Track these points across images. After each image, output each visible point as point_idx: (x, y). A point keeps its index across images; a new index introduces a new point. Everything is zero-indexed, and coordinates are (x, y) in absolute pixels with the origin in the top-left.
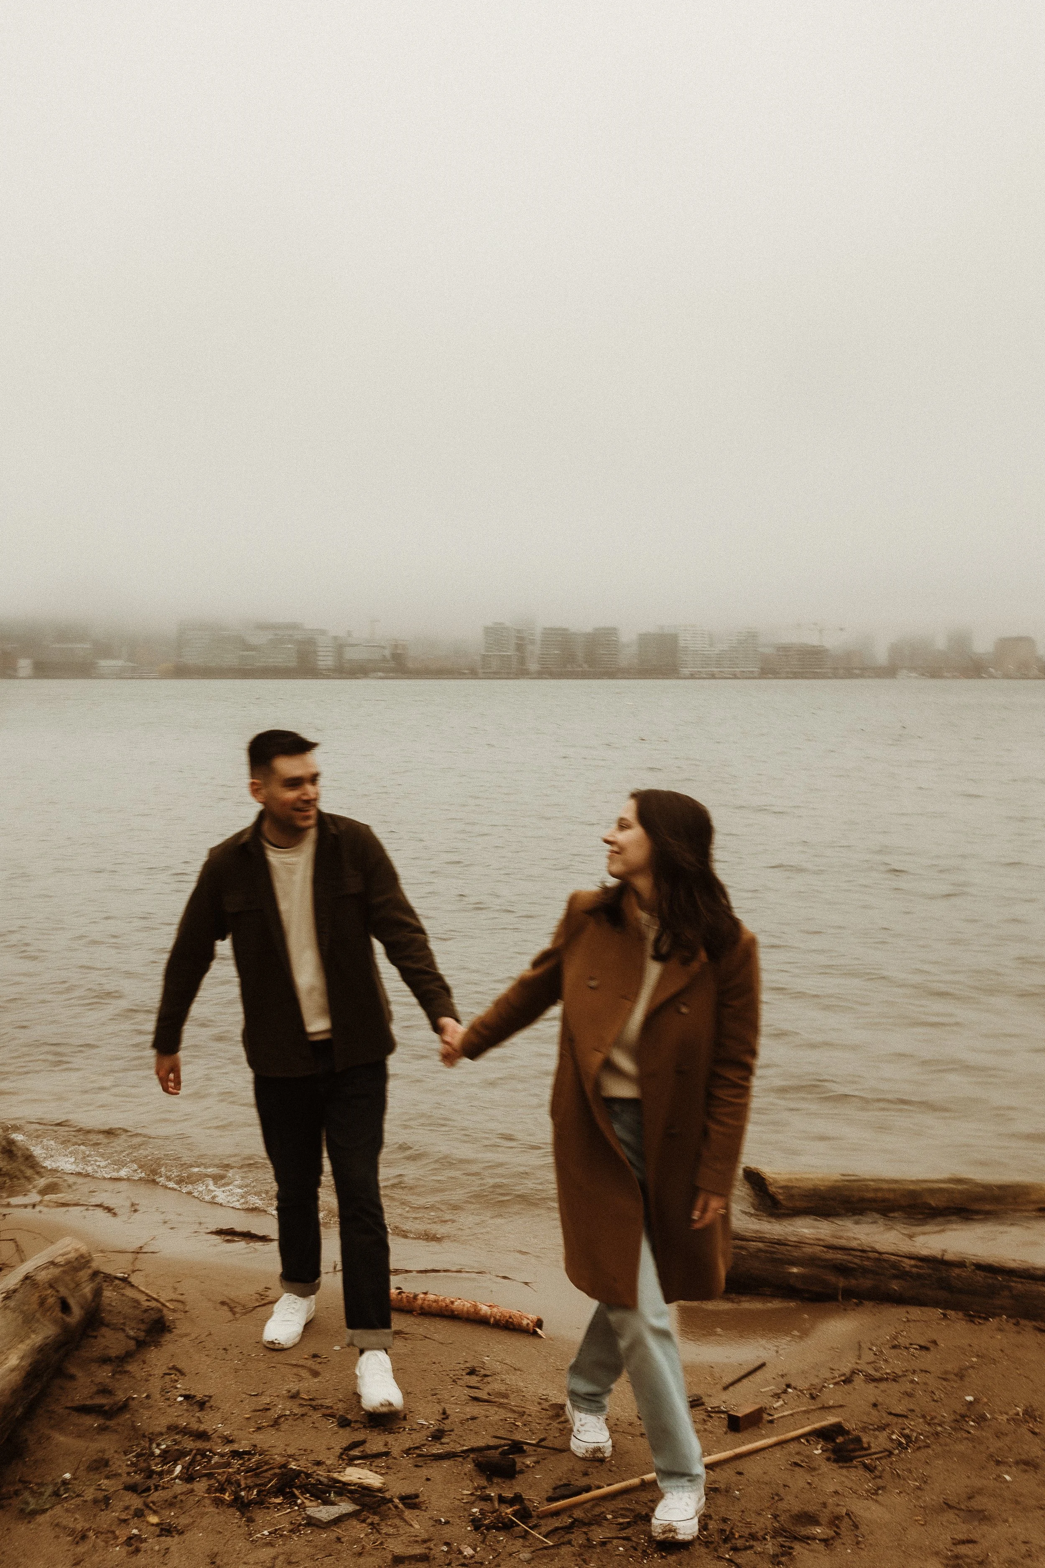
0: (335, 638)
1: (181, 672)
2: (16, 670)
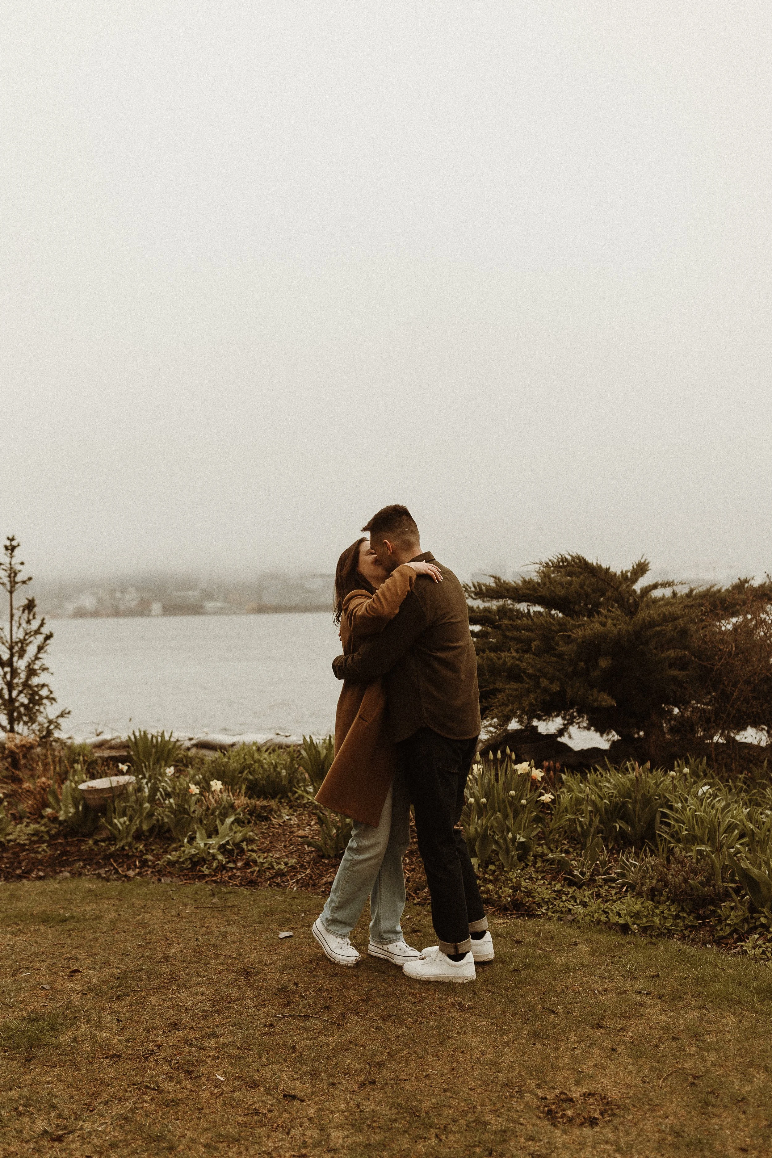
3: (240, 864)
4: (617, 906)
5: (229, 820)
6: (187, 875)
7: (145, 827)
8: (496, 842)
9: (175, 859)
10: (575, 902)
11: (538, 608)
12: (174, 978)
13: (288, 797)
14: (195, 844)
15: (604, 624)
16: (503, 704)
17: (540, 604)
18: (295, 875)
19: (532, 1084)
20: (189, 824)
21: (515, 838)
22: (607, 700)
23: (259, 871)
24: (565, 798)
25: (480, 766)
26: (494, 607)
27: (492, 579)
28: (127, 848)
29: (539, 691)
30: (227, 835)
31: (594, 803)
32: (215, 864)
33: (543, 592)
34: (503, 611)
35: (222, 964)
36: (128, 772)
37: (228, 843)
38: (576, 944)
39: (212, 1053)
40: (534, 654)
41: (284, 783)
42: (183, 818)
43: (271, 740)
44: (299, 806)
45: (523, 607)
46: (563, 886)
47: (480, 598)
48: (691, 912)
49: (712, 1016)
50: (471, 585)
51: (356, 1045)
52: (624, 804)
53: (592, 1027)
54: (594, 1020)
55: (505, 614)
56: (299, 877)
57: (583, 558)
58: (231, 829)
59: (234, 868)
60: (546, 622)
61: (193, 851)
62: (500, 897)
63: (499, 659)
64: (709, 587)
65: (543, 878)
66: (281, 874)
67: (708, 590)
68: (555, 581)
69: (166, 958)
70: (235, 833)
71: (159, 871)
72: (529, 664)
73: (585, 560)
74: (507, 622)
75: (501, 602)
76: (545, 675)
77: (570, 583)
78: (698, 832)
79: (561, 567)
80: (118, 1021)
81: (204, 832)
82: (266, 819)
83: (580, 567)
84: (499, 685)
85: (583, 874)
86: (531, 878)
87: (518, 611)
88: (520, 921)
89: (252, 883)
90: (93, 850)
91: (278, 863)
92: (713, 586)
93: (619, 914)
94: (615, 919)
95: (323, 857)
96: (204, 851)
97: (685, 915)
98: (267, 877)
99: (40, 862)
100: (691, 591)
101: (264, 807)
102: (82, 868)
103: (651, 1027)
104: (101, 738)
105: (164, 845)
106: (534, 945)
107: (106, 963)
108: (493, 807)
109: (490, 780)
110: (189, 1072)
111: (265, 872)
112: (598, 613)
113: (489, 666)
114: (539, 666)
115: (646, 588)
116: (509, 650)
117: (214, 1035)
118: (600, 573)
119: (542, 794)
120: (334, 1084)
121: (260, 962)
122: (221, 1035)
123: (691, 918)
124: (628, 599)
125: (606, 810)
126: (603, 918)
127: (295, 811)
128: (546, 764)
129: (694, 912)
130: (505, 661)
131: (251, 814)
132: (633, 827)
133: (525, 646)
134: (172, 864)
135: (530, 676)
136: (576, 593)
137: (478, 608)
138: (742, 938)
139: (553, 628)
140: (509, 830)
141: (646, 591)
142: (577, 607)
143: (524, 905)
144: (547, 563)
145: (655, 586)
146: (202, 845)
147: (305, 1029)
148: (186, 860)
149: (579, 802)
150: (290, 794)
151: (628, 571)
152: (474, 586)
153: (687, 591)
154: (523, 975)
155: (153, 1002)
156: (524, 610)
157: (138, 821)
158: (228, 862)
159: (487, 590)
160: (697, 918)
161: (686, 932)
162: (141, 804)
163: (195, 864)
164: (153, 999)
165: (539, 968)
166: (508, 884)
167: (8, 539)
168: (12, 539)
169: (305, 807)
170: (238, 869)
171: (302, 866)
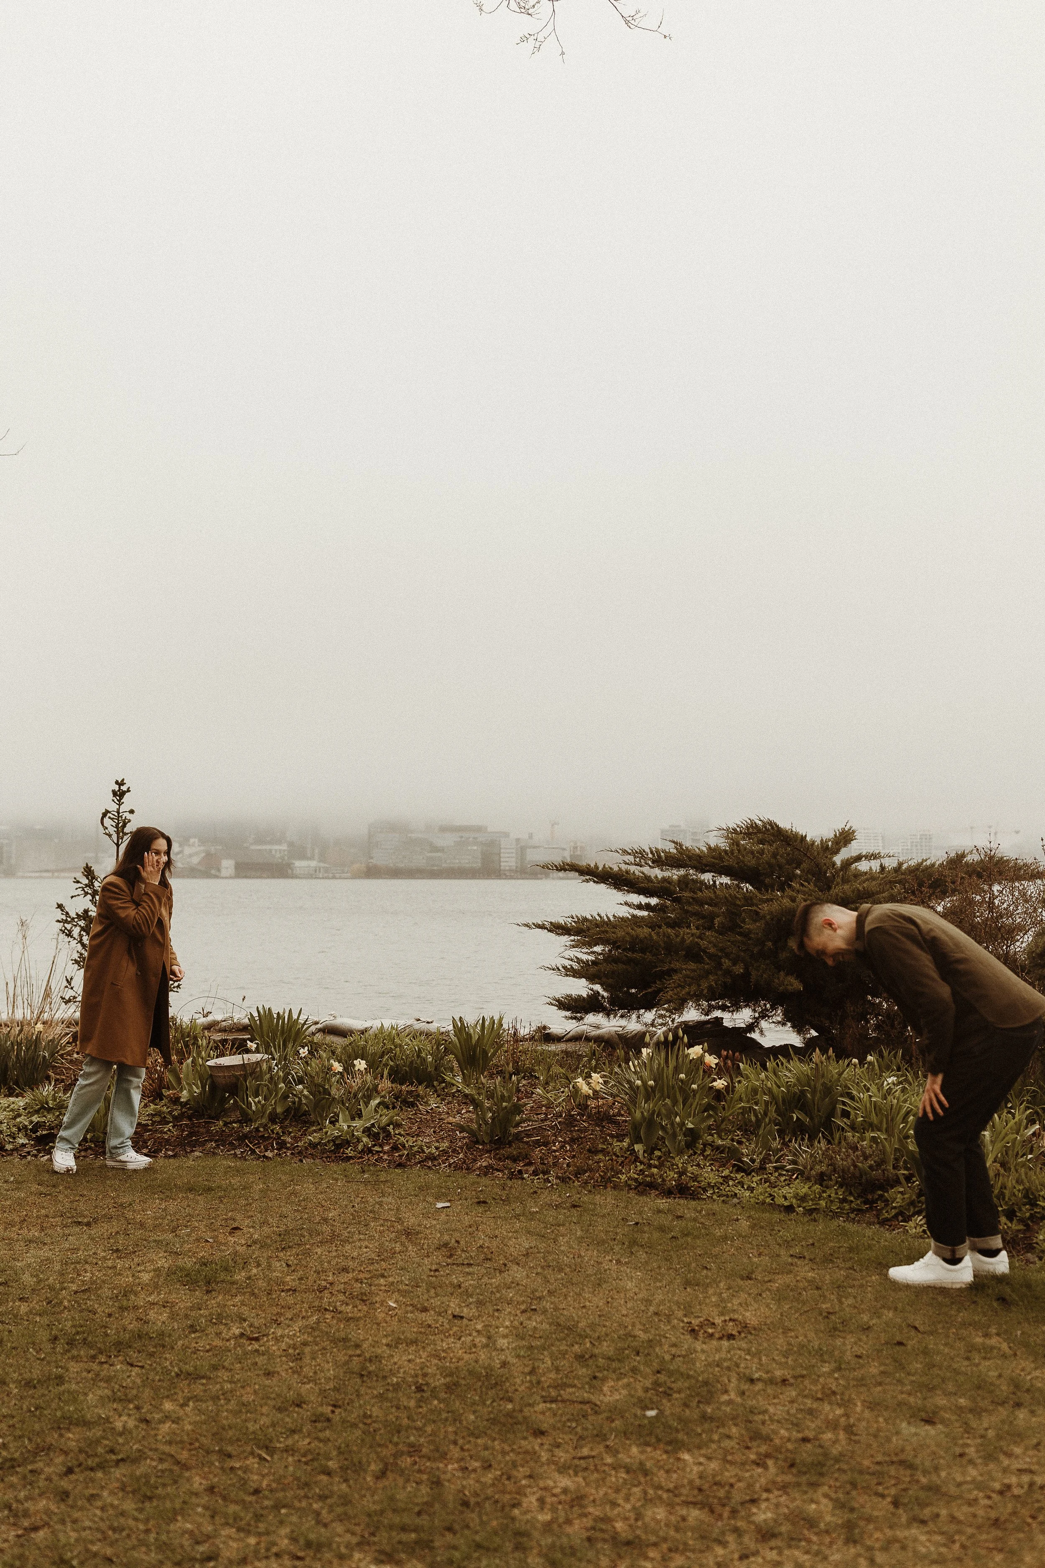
0: (518, 840)
1: (372, 872)
2: (219, 870)
3: (386, 1148)
4: (785, 1190)
5: (374, 1103)
6: (330, 1157)
7: (279, 1110)
8: (663, 1128)
9: (317, 1141)
10: (743, 1187)
11: (725, 880)
12: (334, 1236)
13: (433, 1086)
14: (337, 1125)
15: (793, 900)
16: (679, 986)
17: (727, 875)
18: (447, 1159)
19: (680, 1314)
20: (329, 1108)
21: (683, 1124)
22: (795, 984)
23: (408, 1154)
24: (741, 1087)
25: (649, 1051)
26: (675, 877)
27: (673, 845)
28: (262, 1129)
29: (720, 973)
30: (372, 1117)
31: (770, 1092)
32: (360, 1147)
33: (730, 862)
34: (684, 882)
35: (382, 1225)
36: (257, 1051)
37: (373, 1125)
38: (737, 1220)
39: (383, 1288)
40: (716, 932)
41: (429, 1069)
42: (324, 1098)
43: (411, 1026)
44: (447, 1095)
45: (707, 877)
46: (731, 1172)
47: (658, 866)
48: (859, 1196)
49: (858, 1275)
50: (648, 850)
51: (518, 1284)
52: (803, 1092)
53: (742, 1279)
54: (744, 1273)
55: (687, 884)
56: (452, 1161)
57: (775, 824)
58: (376, 1111)
59: (380, 1152)
60: (730, 895)
61: (336, 1133)
62: (664, 1180)
63: (677, 936)
64: (920, 861)
65: (711, 1165)
66: (433, 1158)
67: (920, 864)
68: (745, 849)
69: (325, 1220)
70: (381, 1116)
71: (300, 1153)
72: (710, 942)
73: (777, 826)
74: (686, 894)
75: (682, 872)
76: (727, 956)
77: (762, 852)
78: (874, 1119)
79: (750, 834)
80: (288, 1265)
81: (347, 1113)
82: (413, 1105)
83: (773, 835)
84: (676, 965)
85: (753, 1161)
86: (698, 1165)
87: (702, 883)
88: (682, 1201)
89: (400, 1165)
90: (224, 1131)
91: (428, 1147)
92: (926, 860)
93: (786, 1198)
94: (780, 1201)
95: (477, 1142)
96: (347, 1133)
97: (852, 1199)
98: (417, 1161)
99: (167, 1141)
100: (900, 864)
101: (410, 1093)
102: (214, 1148)
103: (797, 1281)
104: (210, 1018)
105: (302, 1128)
106: (695, 1220)
107: (265, 1223)
108: (662, 1091)
109: (659, 1064)
110: (363, 1301)
111: (414, 1155)
112: (790, 886)
113: (665, 943)
114: (721, 945)
115: (848, 860)
116: (689, 927)
117: (383, 1276)
118: (796, 841)
119: (714, 1080)
120: (498, 1310)
121: (419, 1225)
122: (389, 1276)
123: (859, 1202)
124: (826, 873)
125: (784, 1100)
126: (768, 1200)
127: (443, 1100)
128: (724, 1053)
129: (862, 1197)
130: (683, 938)
131: (397, 1098)
132: (811, 1119)
133: (708, 922)
134: (313, 1145)
135: (711, 956)
136: (768, 863)
137: (656, 877)
138: (907, 1219)
139: (738, 902)
140: (677, 1114)
141: (847, 864)
142: (767, 880)
143: (689, 1188)
144: (734, 830)
145: (858, 858)
146: (345, 1127)
147: (468, 1274)
148: (328, 1141)
149: (755, 1091)
150: (435, 1083)
151: (829, 840)
152: (652, 852)
153: (895, 865)
154: (681, 1241)
155: (319, 1253)
156: (708, 881)
157: (273, 1102)
158: (374, 1146)
159: (666, 857)
160: (865, 1203)
161: (852, 1216)
162: (276, 1085)
163: (338, 1147)
164: (319, 1251)
165: (697, 1237)
166: (673, 1169)
167: (117, 783)
168: (120, 784)
169: (454, 1096)
170: (385, 1153)
171: (454, 1151)
